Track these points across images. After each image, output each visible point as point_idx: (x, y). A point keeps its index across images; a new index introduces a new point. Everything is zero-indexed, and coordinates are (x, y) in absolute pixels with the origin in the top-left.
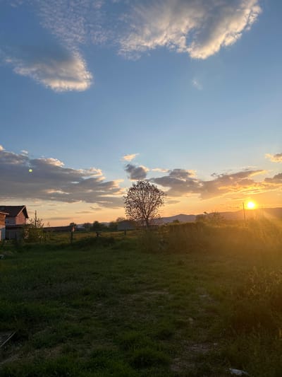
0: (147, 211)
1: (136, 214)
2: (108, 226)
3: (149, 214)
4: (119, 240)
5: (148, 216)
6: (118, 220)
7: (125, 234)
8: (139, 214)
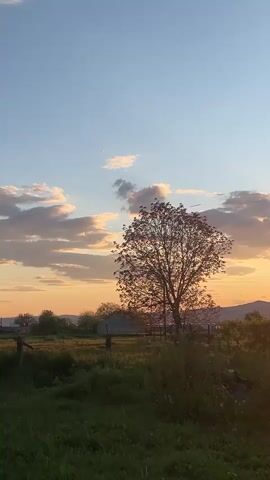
0: (176, 286)
1: (145, 293)
2: (75, 323)
3: (182, 292)
4: (88, 367)
5: (178, 300)
6: (100, 310)
7: (109, 344)
8: (155, 294)
